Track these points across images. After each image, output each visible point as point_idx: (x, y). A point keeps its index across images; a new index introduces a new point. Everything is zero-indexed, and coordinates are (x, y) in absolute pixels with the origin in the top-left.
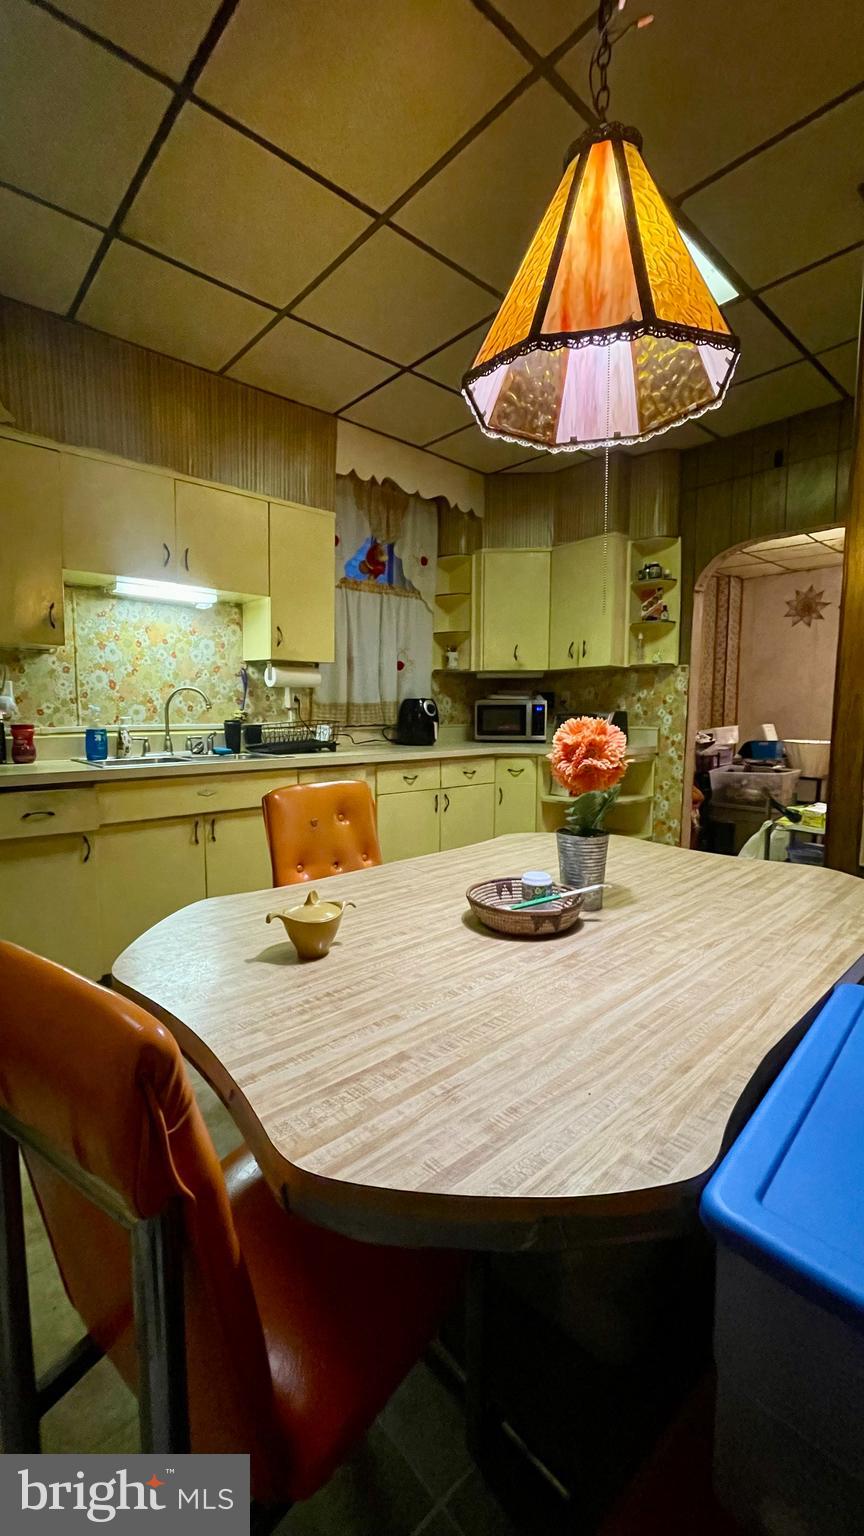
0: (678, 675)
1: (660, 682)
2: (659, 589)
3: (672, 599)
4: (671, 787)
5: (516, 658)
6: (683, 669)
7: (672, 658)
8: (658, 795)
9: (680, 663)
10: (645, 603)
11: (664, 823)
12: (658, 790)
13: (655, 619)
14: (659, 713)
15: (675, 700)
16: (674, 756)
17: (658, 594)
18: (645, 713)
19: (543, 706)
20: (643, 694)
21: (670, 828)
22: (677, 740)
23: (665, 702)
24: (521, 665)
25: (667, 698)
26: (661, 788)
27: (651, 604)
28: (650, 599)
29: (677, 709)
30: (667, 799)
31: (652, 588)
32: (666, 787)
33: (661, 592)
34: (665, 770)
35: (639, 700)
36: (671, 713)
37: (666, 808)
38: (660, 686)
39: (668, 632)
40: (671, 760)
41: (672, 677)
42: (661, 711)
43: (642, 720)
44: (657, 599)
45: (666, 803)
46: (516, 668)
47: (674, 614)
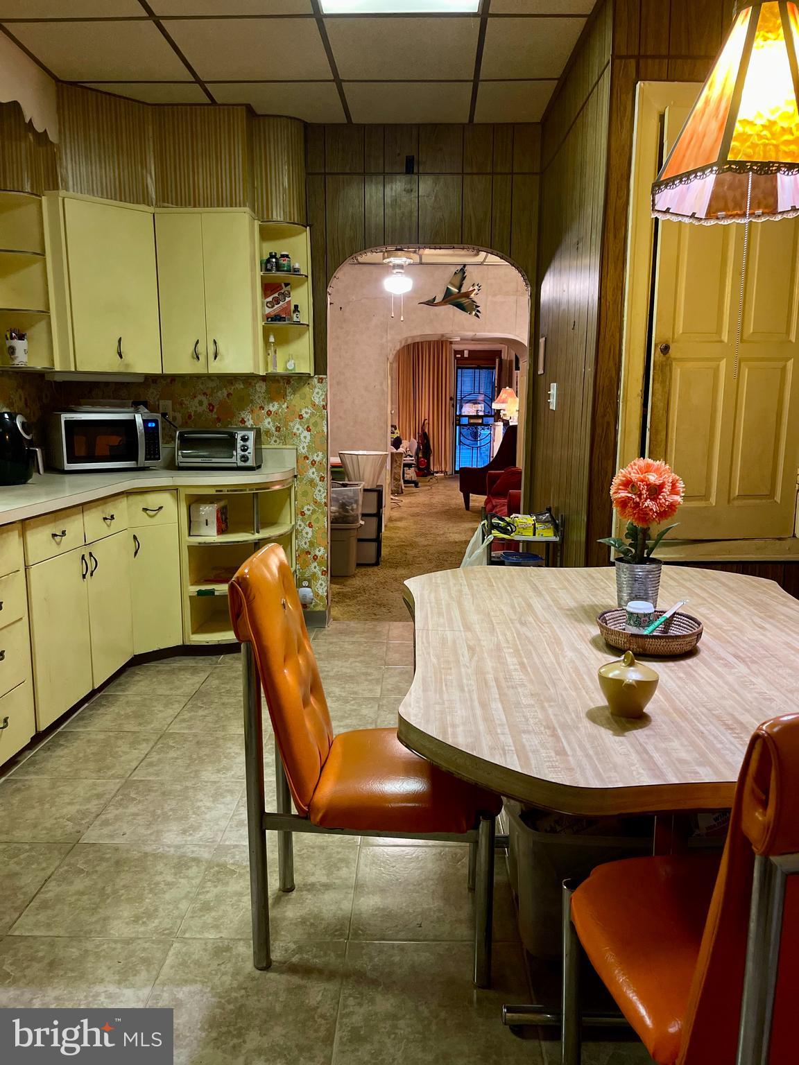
0: (315, 387)
1: (294, 392)
2: (286, 285)
3: (302, 296)
4: (314, 512)
5: (121, 357)
6: (320, 381)
7: (306, 367)
8: (299, 522)
9: (315, 374)
10: (270, 299)
11: (308, 553)
12: (300, 516)
13: (283, 319)
14: (295, 430)
15: (312, 414)
16: (316, 477)
17: (284, 289)
18: (278, 429)
19: (156, 421)
20: (273, 407)
21: (315, 558)
22: (317, 459)
23: (301, 417)
24: (127, 365)
25: (303, 412)
26: (303, 514)
27: (277, 301)
28: (276, 295)
29: (315, 424)
30: (310, 526)
31: (277, 281)
32: (308, 513)
33: (288, 287)
34: (305, 494)
35: (269, 413)
36: (308, 430)
37: (310, 535)
38: (295, 400)
39: (300, 335)
40: (311, 481)
41: (306, 389)
42: (297, 427)
43: (274, 438)
44: (285, 295)
45: (308, 529)
46: (122, 370)
47: (306, 316)
